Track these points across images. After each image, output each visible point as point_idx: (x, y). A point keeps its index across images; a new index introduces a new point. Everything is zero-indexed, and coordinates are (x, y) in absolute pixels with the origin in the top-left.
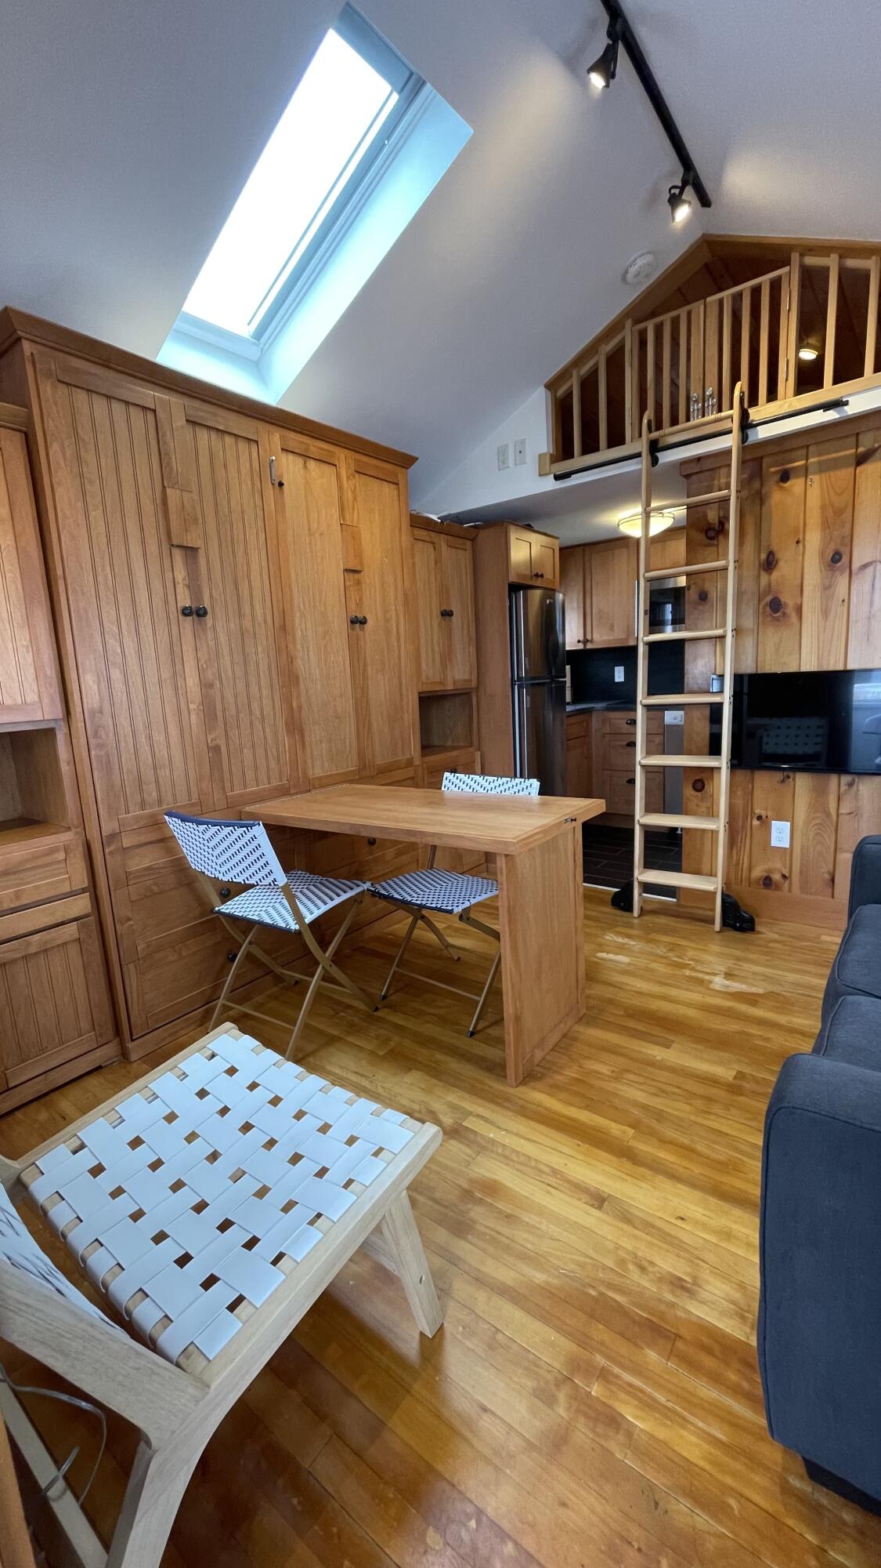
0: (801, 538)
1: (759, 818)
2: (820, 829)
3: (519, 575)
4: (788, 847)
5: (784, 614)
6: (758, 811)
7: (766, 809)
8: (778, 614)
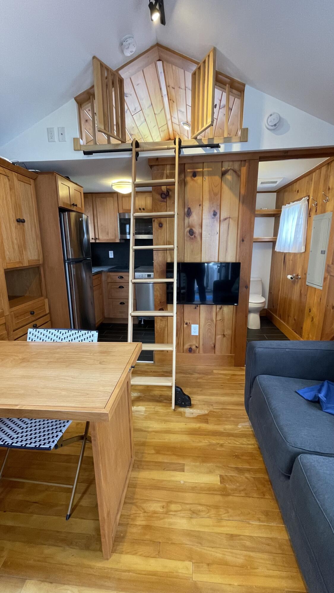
0: (201, 204)
1: (187, 324)
2: (209, 327)
3: (64, 203)
4: (198, 335)
5: (195, 236)
6: (186, 321)
7: (189, 320)
8: (192, 237)
